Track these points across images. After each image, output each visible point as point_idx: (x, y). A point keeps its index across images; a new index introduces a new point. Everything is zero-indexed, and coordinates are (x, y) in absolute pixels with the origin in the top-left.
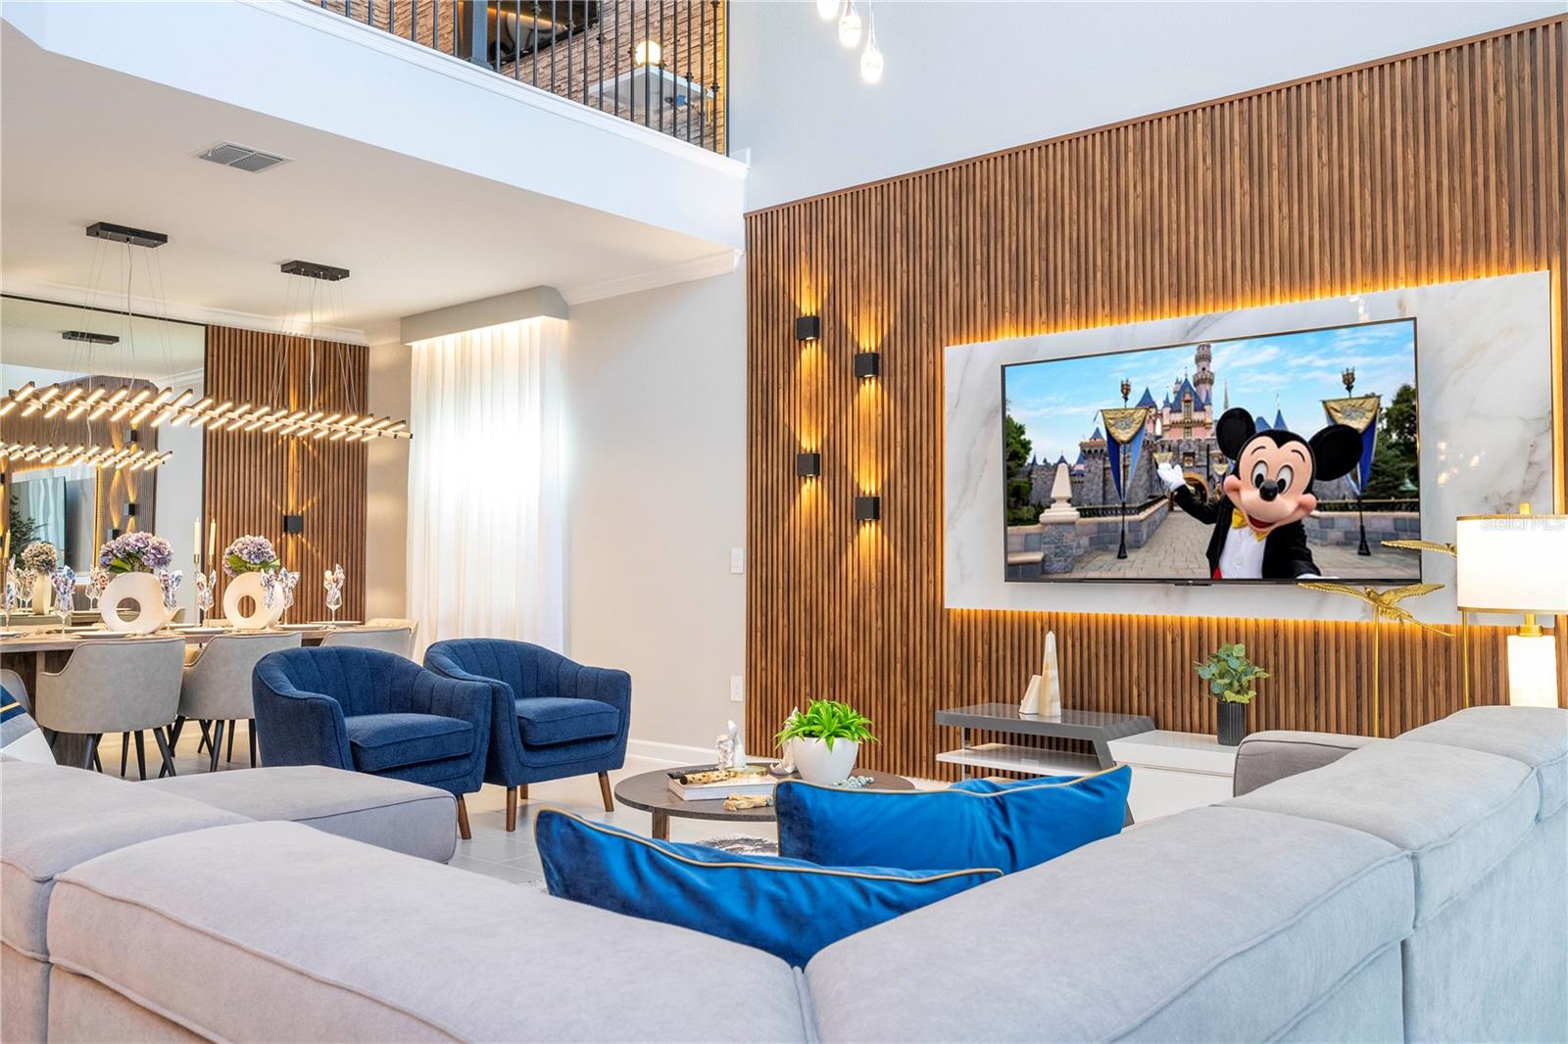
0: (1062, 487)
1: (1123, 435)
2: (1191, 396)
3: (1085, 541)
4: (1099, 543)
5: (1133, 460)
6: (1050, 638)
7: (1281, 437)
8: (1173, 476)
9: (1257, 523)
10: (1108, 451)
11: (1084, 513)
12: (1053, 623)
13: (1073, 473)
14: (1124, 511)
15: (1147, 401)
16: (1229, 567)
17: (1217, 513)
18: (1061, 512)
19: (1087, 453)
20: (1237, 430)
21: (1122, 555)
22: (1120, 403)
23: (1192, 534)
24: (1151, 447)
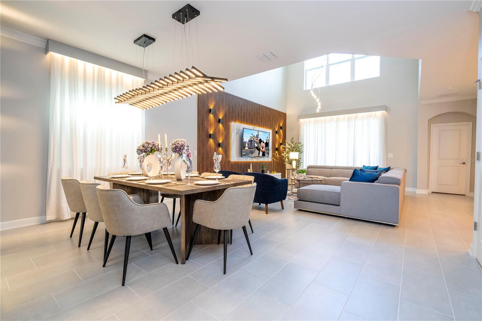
0: (247, 145)
1: (252, 140)
2: (257, 136)
3: (249, 152)
4: (250, 153)
5: (253, 142)
6: (251, 164)
7: (263, 142)
8: (256, 145)
9: (262, 151)
10: (251, 141)
11: (249, 149)
12: (251, 162)
13: (248, 144)
14: (252, 149)
15: (254, 136)
16: (260, 156)
17: (259, 150)
18: (247, 148)
19: (249, 141)
20: (261, 141)
21: (252, 154)
22: (252, 136)
23: (257, 151)
24: (254, 141)
